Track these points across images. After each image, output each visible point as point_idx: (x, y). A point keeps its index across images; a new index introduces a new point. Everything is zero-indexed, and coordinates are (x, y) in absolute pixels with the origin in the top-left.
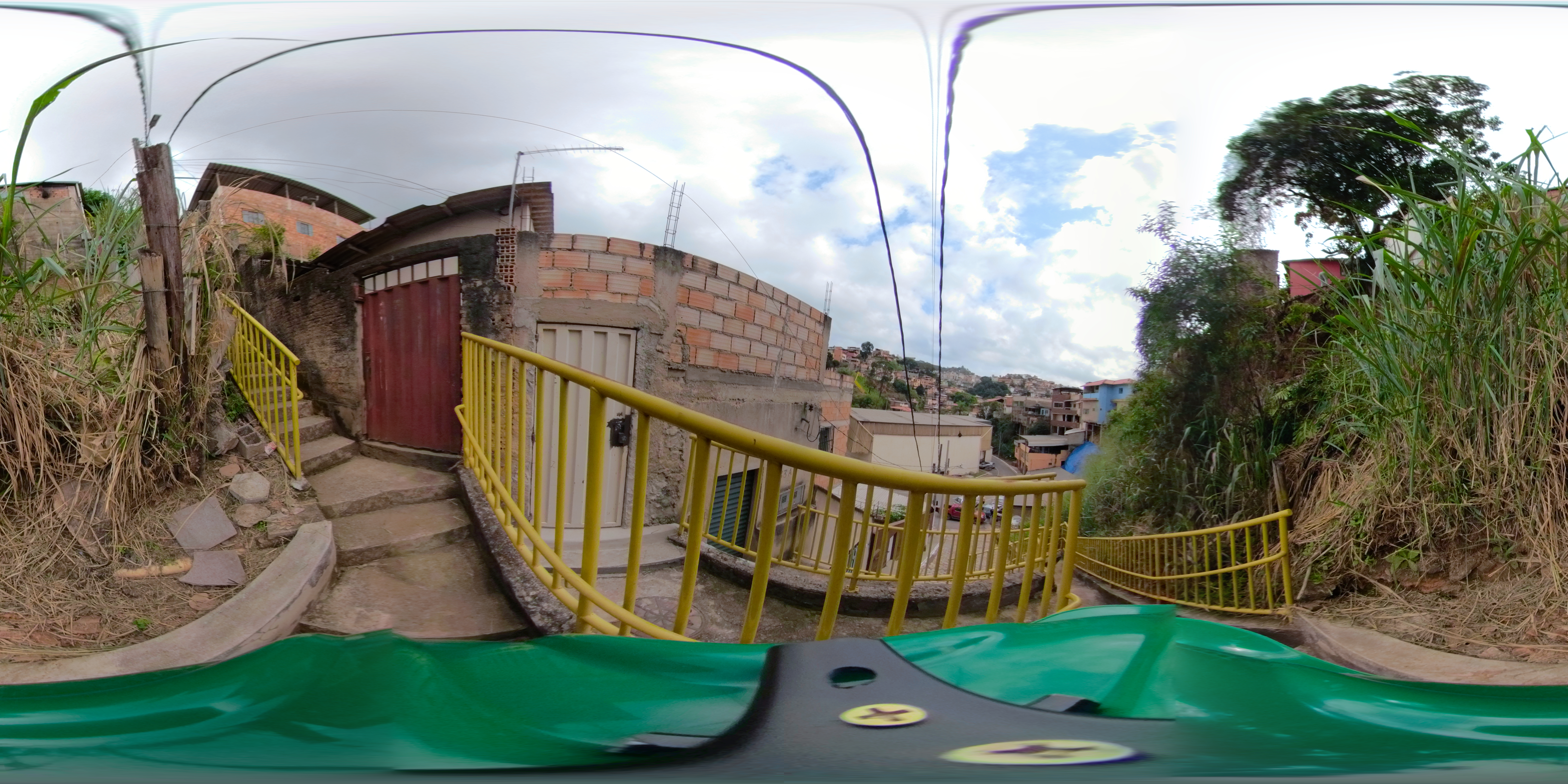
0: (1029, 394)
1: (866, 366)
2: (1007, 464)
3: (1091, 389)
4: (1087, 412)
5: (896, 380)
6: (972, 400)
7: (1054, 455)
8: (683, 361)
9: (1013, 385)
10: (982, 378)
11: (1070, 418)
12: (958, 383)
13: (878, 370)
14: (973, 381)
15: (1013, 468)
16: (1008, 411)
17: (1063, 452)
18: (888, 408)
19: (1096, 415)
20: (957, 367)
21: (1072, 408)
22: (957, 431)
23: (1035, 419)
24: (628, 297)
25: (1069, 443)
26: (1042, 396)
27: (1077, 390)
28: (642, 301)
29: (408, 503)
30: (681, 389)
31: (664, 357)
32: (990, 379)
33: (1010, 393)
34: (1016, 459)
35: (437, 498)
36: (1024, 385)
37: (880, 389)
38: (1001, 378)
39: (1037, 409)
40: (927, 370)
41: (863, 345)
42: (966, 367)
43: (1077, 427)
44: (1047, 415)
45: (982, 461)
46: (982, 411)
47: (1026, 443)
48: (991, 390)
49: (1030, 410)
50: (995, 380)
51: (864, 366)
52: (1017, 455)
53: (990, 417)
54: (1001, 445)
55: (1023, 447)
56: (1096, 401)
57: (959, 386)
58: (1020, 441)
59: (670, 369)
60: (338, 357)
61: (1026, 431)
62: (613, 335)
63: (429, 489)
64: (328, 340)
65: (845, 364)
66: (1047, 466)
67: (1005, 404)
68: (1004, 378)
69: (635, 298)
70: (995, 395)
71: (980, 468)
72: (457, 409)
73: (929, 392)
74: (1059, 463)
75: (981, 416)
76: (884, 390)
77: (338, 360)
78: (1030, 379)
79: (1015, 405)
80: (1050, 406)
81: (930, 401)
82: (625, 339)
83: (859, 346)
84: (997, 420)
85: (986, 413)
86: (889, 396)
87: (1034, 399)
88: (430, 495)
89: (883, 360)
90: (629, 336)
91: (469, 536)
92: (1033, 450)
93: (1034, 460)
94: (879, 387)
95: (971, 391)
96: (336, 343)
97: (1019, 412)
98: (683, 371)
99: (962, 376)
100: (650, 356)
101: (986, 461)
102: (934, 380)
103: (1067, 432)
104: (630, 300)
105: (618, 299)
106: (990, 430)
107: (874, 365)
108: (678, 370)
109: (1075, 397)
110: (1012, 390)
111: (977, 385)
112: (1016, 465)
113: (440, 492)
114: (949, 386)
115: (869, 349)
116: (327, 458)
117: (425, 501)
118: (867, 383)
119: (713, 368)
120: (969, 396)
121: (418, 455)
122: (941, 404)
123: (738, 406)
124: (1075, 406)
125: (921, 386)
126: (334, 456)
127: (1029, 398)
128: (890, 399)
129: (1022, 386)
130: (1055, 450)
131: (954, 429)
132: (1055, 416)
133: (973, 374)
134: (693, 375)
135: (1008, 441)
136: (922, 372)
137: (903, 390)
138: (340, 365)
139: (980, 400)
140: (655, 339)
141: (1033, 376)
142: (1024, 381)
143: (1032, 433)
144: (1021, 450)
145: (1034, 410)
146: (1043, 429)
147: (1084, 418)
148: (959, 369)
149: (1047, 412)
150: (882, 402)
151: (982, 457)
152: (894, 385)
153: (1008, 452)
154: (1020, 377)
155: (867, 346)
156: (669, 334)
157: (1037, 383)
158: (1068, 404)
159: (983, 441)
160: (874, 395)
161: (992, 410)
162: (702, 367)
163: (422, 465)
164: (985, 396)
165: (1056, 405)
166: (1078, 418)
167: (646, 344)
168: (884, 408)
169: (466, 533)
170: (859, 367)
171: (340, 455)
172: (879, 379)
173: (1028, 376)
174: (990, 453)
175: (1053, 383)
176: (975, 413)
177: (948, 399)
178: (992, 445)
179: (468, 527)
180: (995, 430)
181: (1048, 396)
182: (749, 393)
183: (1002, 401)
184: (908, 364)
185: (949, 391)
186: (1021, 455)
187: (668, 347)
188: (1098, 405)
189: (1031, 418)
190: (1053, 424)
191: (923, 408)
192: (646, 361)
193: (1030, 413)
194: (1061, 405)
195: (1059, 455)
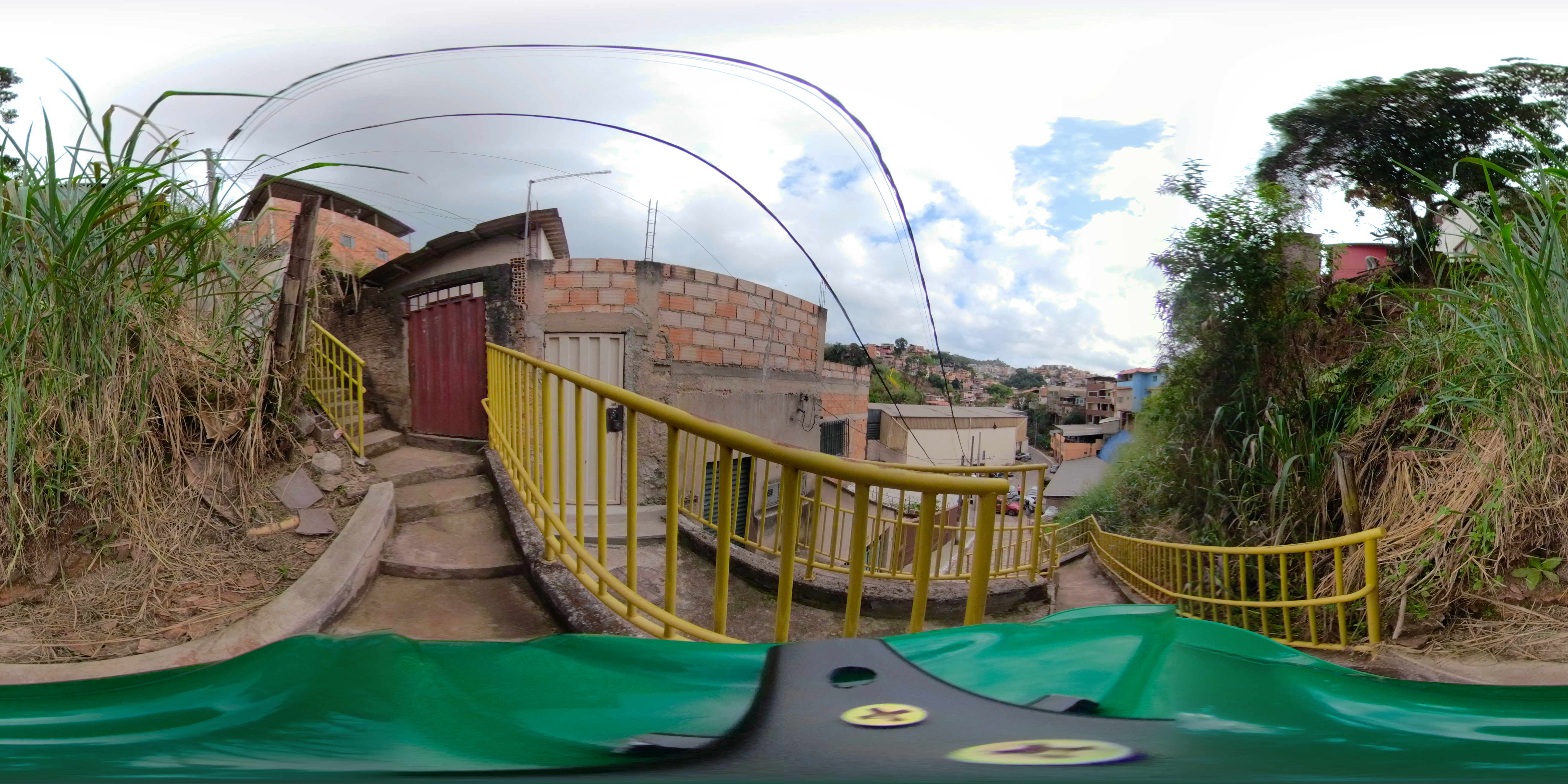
0: (1063, 384)
1: (900, 362)
2: (1043, 454)
3: (1125, 377)
4: (1121, 400)
5: (931, 373)
6: (1008, 392)
7: (1089, 445)
8: (667, 357)
9: (1048, 376)
10: (1018, 370)
11: (1104, 407)
12: (994, 376)
13: (913, 366)
14: (1009, 373)
15: (1049, 458)
16: (1043, 401)
17: (1097, 440)
18: (924, 403)
19: (1130, 404)
20: (992, 359)
21: (1106, 397)
22: (992, 422)
23: (1070, 409)
24: (616, 308)
25: (1104, 432)
26: (1077, 386)
27: (1111, 379)
28: (627, 309)
29: (446, 478)
30: (667, 382)
31: (649, 354)
32: (1026, 370)
33: (1046, 384)
34: (1052, 449)
35: (469, 475)
36: (1060, 375)
37: (915, 384)
38: (1036, 369)
39: (1072, 399)
40: (962, 364)
41: (897, 341)
42: (1001, 360)
43: (1112, 416)
44: (1082, 404)
45: (1018, 452)
46: (1018, 403)
47: (1061, 434)
48: (1028, 382)
49: (1065, 399)
50: (1030, 372)
51: (898, 362)
52: (1053, 445)
53: (1026, 408)
54: (1037, 435)
55: (1058, 436)
56: (1130, 389)
57: (995, 379)
58: (1056, 431)
59: (656, 365)
60: (387, 363)
61: (1061, 421)
62: (605, 339)
63: (463, 467)
64: (379, 349)
65: (879, 360)
66: (1082, 455)
67: (1040, 394)
68: (1039, 369)
69: (622, 308)
70: (1031, 386)
71: (1017, 459)
72: (483, 401)
73: (965, 385)
74: (1094, 452)
75: (1016, 407)
76: (919, 385)
77: (387, 366)
78: (1066, 369)
79: (1050, 395)
80: (1085, 395)
81: (966, 395)
82: (615, 342)
83: (893, 342)
84: (1032, 411)
85: (1022, 404)
86: (925, 391)
87: (1069, 388)
88: (463, 472)
89: (917, 354)
90: (618, 339)
91: (492, 502)
92: (1068, 440)
93: (1068, 450)
94: (913, 382)
95: (1007, 383)
96: (386, 351)
97: (1055, 402)
98: (668, 366)
99: (998, 369)
100: (636, 355)
101: (1022, 451)
102: (969, 374)
103: (1101, 421)
104: (617, 310)
105: (607, 310)
106: (1024, 421)
107: (908, 360)
108: (663, 365)
109: (1109, 386)
110: (1048, 380)
111: (1013, 376)
112: (1052, 456)
113: (471, 469)
114: (985, 379)
115: (903, 345)
116: (379, 446)
117: (459, 476)
118: (901, 378)
119: (697, 362)
120: (1005, 388)
121: (454, 442)
122: (978, 397)
123: (725, 396)
124: (1109, 395)
125: (956, 380)
126: (385, 444)
127: (1063, 388)
128: (925, 394)
129: (1058, 376)
130: (1090, 439)
131: (988, 420)
132: (1090, 405)
133: (1008, 366)
134: (677, 370)
135: (1042, 431)
136: (957, 366)
137: (938, 384)
138: (389, 369)
139: (1016, 392)
140: (640, 340)
141: (1068, 366)
142: (1060, 371)
143: (1067, 423)
144: (1056, 440)
145: (1068, 400)
146: (1078, 419)
147: (1118, 406)
148: (994, 361)
149: (1082, 401)
150: (917, 397)
151: (1018, 448)
152: (929, 379)
153: (1044, 442)
154: (1055, 367)
155: (901, 342)
156: (652, 335)
157: (1072, 373)
158: (1103, 393)
159: (1018, 432)
160: (910, 391)
161: (1027, 401)
162: (686, 362)
163: (457, 450)
164: (1021, 387)
165: (1091, 394)
166: (1112, 407)
167: (632, 345)
168: (920, 402)
169: (490, 499)
170: (894, 363)
171: (389, 444)
172: (914, 374)
173: (1063, 366)
174: (1026, 444)
175: (1088, 373)
176: (1010, 404)
177: (984, 392)
178: (1028, 435)
179: (492, 493)
180: (1030, 421)
181: (1083, 385)
182: (736, 384)
183: (1037, 391)
184: (943, 358)
185: (985, 384)
186: (1057, 445)
187: (653, 346)
188: (1132, 394)
189: (1066, 408)
190: (1088, 413)
191: (959, 401)
192: (634, 359)
193: (1065, 402)
194: (1095, 394)
195: (1094, 445)
